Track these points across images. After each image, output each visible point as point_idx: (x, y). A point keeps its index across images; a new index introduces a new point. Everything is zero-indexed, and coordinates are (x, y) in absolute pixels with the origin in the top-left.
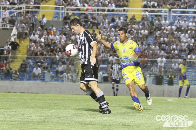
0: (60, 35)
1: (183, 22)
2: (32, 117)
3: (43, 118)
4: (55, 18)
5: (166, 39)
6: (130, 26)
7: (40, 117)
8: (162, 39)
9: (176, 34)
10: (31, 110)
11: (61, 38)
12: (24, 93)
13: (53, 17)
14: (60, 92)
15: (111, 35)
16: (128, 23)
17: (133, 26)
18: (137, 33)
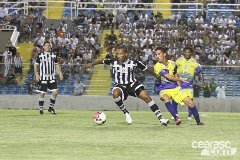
0: (71, 37)
1: (222, 20)
2: (29, 139)
3: (42, 139)
4: (65, 16)
5: (200, 40)
6: (156, 25)
7: (39, 139)
8: (196, 41)
9: (213, 34)
10: (30, 130)
11: (72, 42)
12: (27, 109)
13: (63, 16)
14: (72, 107)
15: (133, 37)
16: (154, 22)
17: (161, 25)
18: (166, 34)
